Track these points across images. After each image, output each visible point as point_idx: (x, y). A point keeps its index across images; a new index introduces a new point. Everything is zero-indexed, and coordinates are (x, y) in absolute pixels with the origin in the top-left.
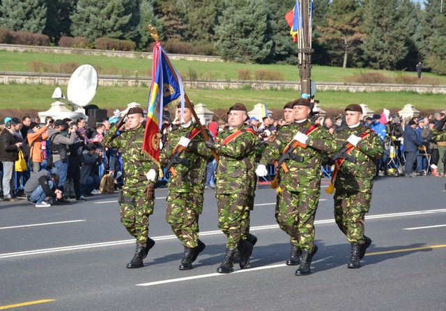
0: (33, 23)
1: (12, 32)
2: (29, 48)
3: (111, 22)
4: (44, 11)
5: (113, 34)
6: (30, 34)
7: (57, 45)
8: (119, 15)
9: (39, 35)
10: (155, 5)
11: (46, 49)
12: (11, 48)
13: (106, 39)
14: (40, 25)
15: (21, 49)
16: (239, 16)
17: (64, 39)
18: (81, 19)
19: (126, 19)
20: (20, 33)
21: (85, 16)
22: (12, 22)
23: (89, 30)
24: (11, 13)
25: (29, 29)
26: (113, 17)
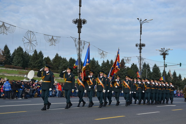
0: (20, 65)
1: (15, 66)
2: (18, 70)
3: (36, 65)
4: (22, 62)
5: (37, 68)
6: (19, 67)
7: (24, 69)
8: (38, 64)
9: (21, 67)
10: (46, 62)
11: (22, 70)
12: (14, 70)
13: (35, 69)
14: (21, 65)
15: (16, 70)
16: (64, 65)
17: (26, 68)
18: (30, 64)
19: (40, 64)
20: (17, 66)
21: (31, 64)
22: (15, 64)
23: (31, 66)
24: (15, 62)
25: (18, 66)
26: (37, 64)
